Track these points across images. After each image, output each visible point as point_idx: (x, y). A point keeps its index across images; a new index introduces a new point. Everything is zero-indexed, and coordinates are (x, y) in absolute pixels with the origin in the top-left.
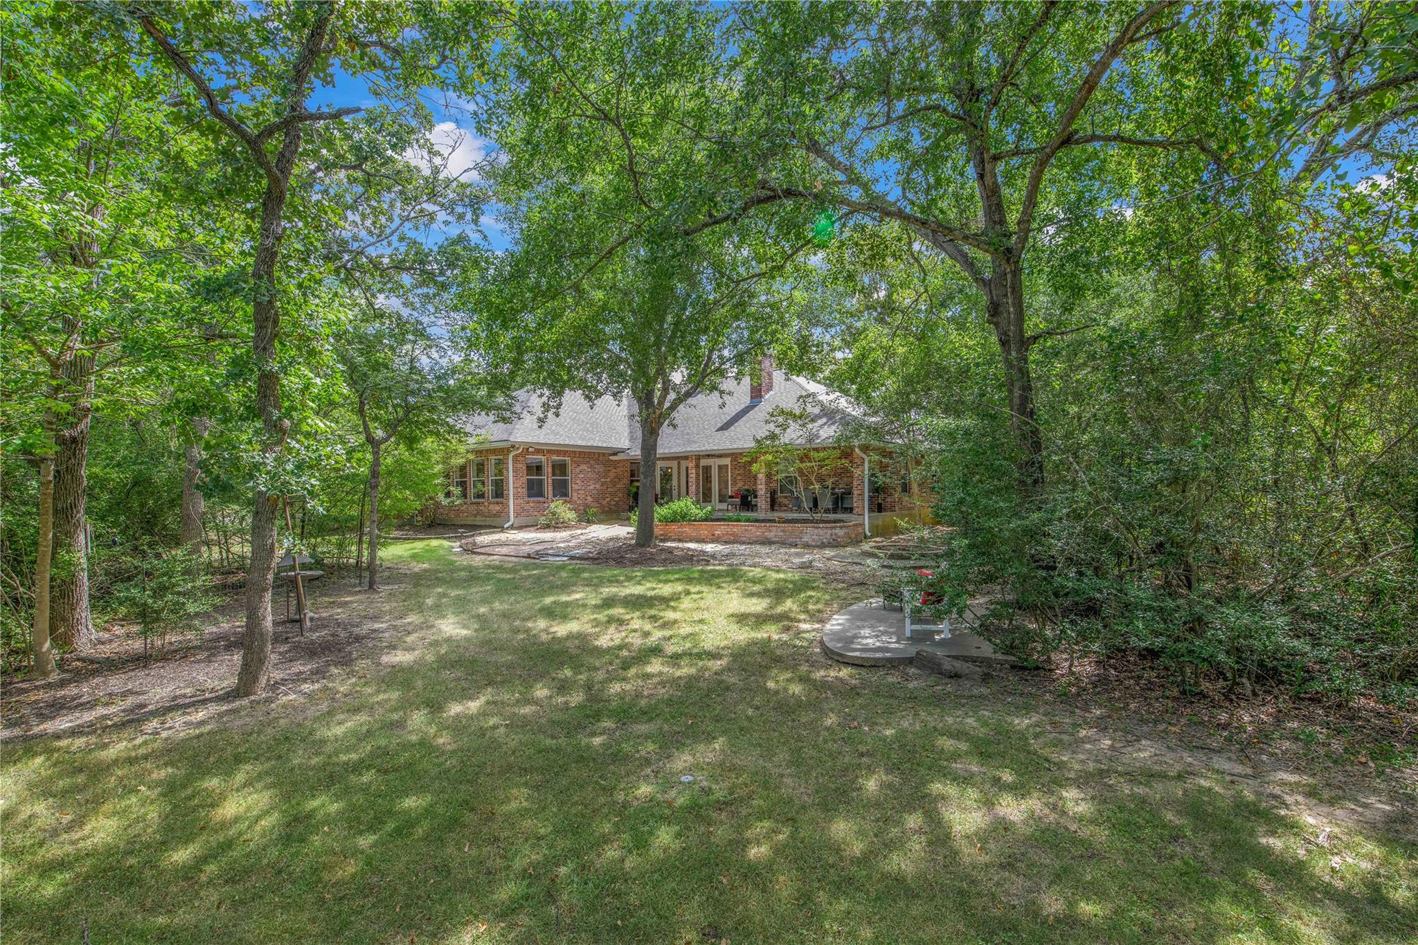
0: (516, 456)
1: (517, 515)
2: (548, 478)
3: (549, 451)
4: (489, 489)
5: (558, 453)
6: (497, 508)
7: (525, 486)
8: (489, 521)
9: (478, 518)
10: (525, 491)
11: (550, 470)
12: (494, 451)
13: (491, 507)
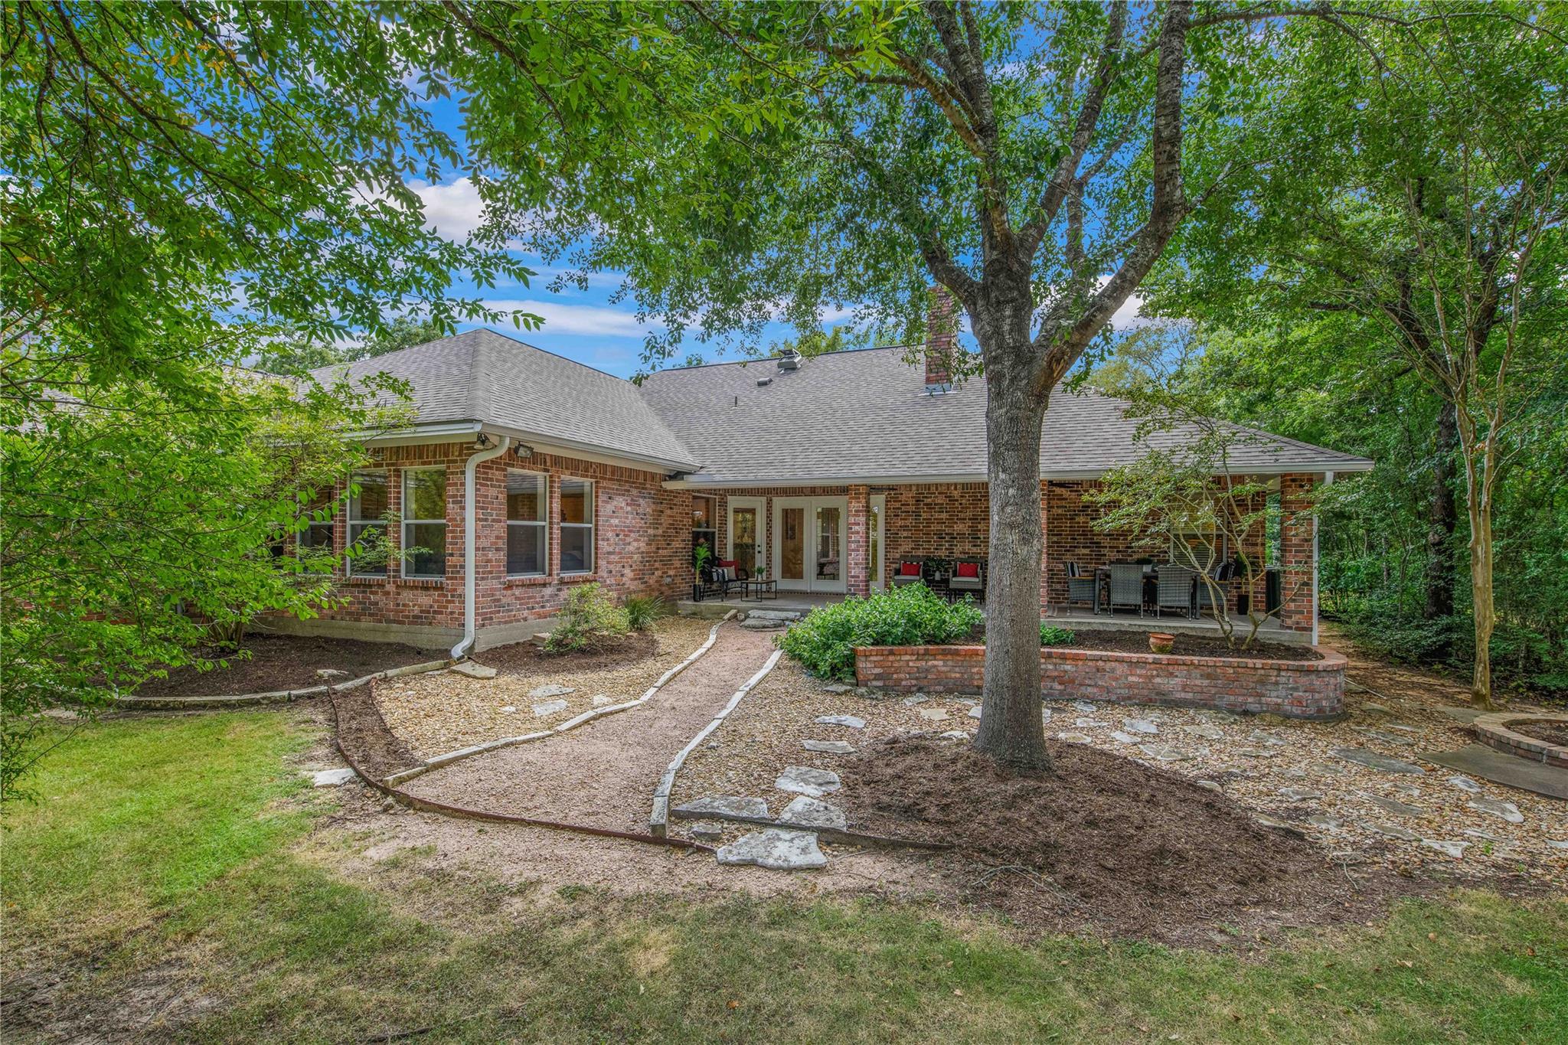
0: (484, 466)
1: (485, 620)
2: (550, 524)
3: (557, 461)
4: (398, 551)
5: (574, 466)
6: (425, 600)
7: (502, 544)
8: (397, 634)
9: (365, 623)
10: (502, 556)
11: (557, 506)
12: (418, 452)
13: (406, 596)
